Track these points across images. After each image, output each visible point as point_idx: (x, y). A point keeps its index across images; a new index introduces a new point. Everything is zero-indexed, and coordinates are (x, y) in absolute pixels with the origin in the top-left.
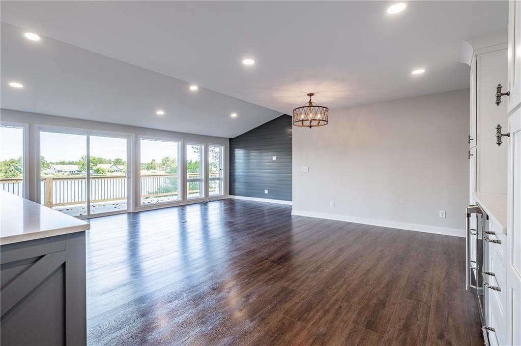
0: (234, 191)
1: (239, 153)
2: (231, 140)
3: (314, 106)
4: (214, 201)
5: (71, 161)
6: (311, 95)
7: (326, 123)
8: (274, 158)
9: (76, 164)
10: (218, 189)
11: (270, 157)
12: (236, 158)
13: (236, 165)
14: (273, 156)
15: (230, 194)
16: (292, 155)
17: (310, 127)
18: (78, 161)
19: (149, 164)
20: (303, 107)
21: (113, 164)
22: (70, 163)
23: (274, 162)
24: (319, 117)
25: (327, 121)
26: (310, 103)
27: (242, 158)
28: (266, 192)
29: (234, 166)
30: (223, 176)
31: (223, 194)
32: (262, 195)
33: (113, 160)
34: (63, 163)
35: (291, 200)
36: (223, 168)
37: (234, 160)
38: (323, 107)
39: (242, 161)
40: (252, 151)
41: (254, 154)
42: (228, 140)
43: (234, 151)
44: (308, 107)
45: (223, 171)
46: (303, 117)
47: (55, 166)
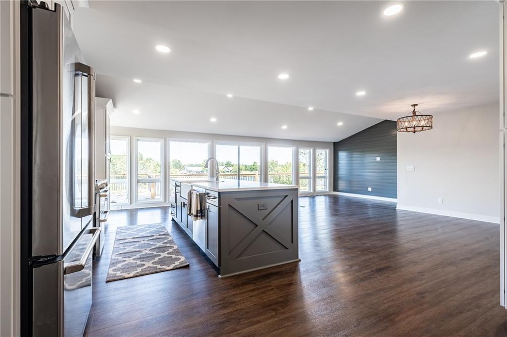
0: (338, 188)
1: (343, 155)
2: (335, 143)
3: (417, 116)
4: (320, 196)
5: (197, 164)
6: (414, 105)
7: (430, 128)
8: (378, 159)
9: (200, 166)
10: (323, 185)
11: (373, 158)
12: (340, 159)
13: (340, 165)
14: (378, 157)
15: (334, 190)
16: (396, 156)
17: (414, 132)
18: (201, 164)
19: (251, 166)
20: (407, 117)
21: (225, 166)
22: (196, 166)
23: (378, 162)
24: (423, 123)
25: (432, 127)
26: (414, 112)
27: (346, 159)
28: (370, 189)
29: (338, 166)
30: (328, 175)
31: (328, 190)
32: (366, 192)
33: (225, 162)
34: (191, 165)
35: (396, 198)
36: (328, 168)
37: (338, 161)
38: (426, 115)
39: (345, 162)
40: (355, 153)
41: (356, 156)
42: (333, 144)
43: (338, 153)
44: (412, 116)
45: (328, 171)
46: (407, 124)
47: (187, 168)
